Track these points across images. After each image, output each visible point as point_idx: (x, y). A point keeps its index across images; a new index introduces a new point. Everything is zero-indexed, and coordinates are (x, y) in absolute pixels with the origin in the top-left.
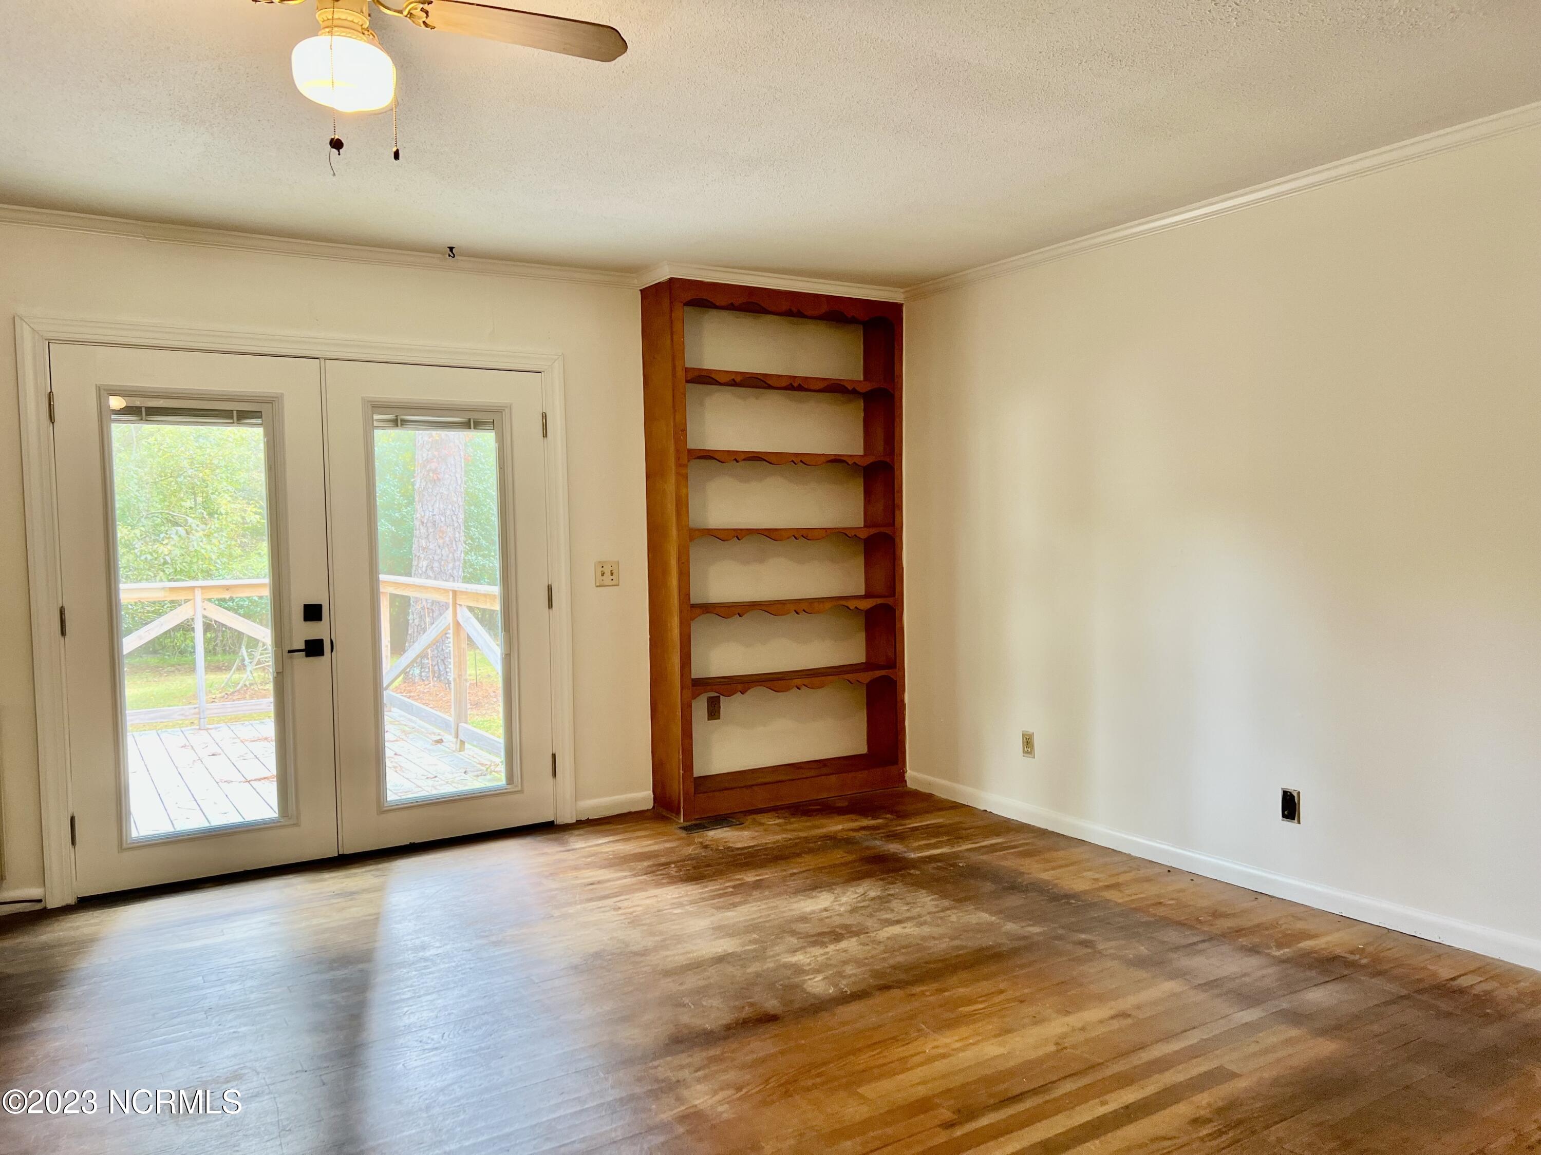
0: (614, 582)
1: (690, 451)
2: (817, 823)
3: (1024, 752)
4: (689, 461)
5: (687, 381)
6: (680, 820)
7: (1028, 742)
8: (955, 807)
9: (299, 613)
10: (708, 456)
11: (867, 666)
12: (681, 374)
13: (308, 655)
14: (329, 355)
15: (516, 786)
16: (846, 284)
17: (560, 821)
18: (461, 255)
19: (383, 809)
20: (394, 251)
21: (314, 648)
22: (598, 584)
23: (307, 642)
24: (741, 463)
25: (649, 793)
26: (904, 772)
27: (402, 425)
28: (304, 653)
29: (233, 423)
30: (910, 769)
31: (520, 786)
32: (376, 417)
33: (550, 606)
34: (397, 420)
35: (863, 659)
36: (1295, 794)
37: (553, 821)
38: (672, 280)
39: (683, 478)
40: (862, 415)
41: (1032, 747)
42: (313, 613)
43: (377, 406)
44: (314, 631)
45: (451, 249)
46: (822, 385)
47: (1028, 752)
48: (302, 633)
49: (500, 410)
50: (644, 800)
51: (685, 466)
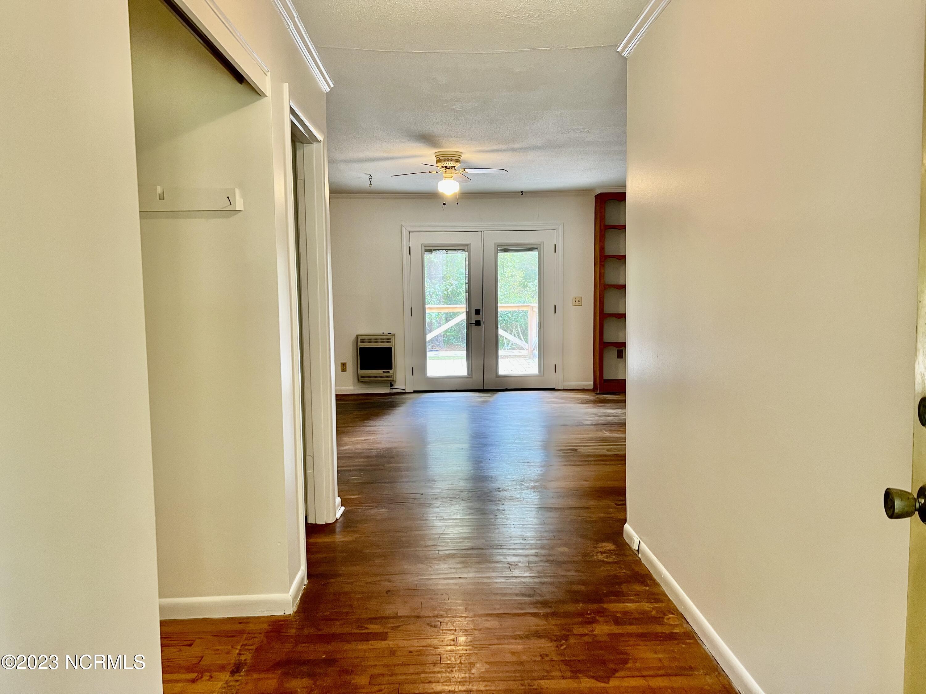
0: (580, 304)
1: (606, 256)
4: (605, 259)
5: (605, 229)
6: (598, 392)
9: (474, 312)
12: (603, 227)
13: (476, 326)
14: (484, 230)
15: (542, 375)
17: (557, 388)
18: (525, 194)
19: (498, 376)
21: (478, 323)
22: (573, 305)
23: (476, 321)
25: (592, 383)
27: (507, 251)
32: (498, 249)
33: (555, 312)
37: (554, 388)
38: (600, 194)
42: (478, 312)
43: (499, 245)
44: (478, 318)
45: (522, 192)
48: (475, 318)
49: (539, 244)
50: (590, 385)
51: (603, 261)
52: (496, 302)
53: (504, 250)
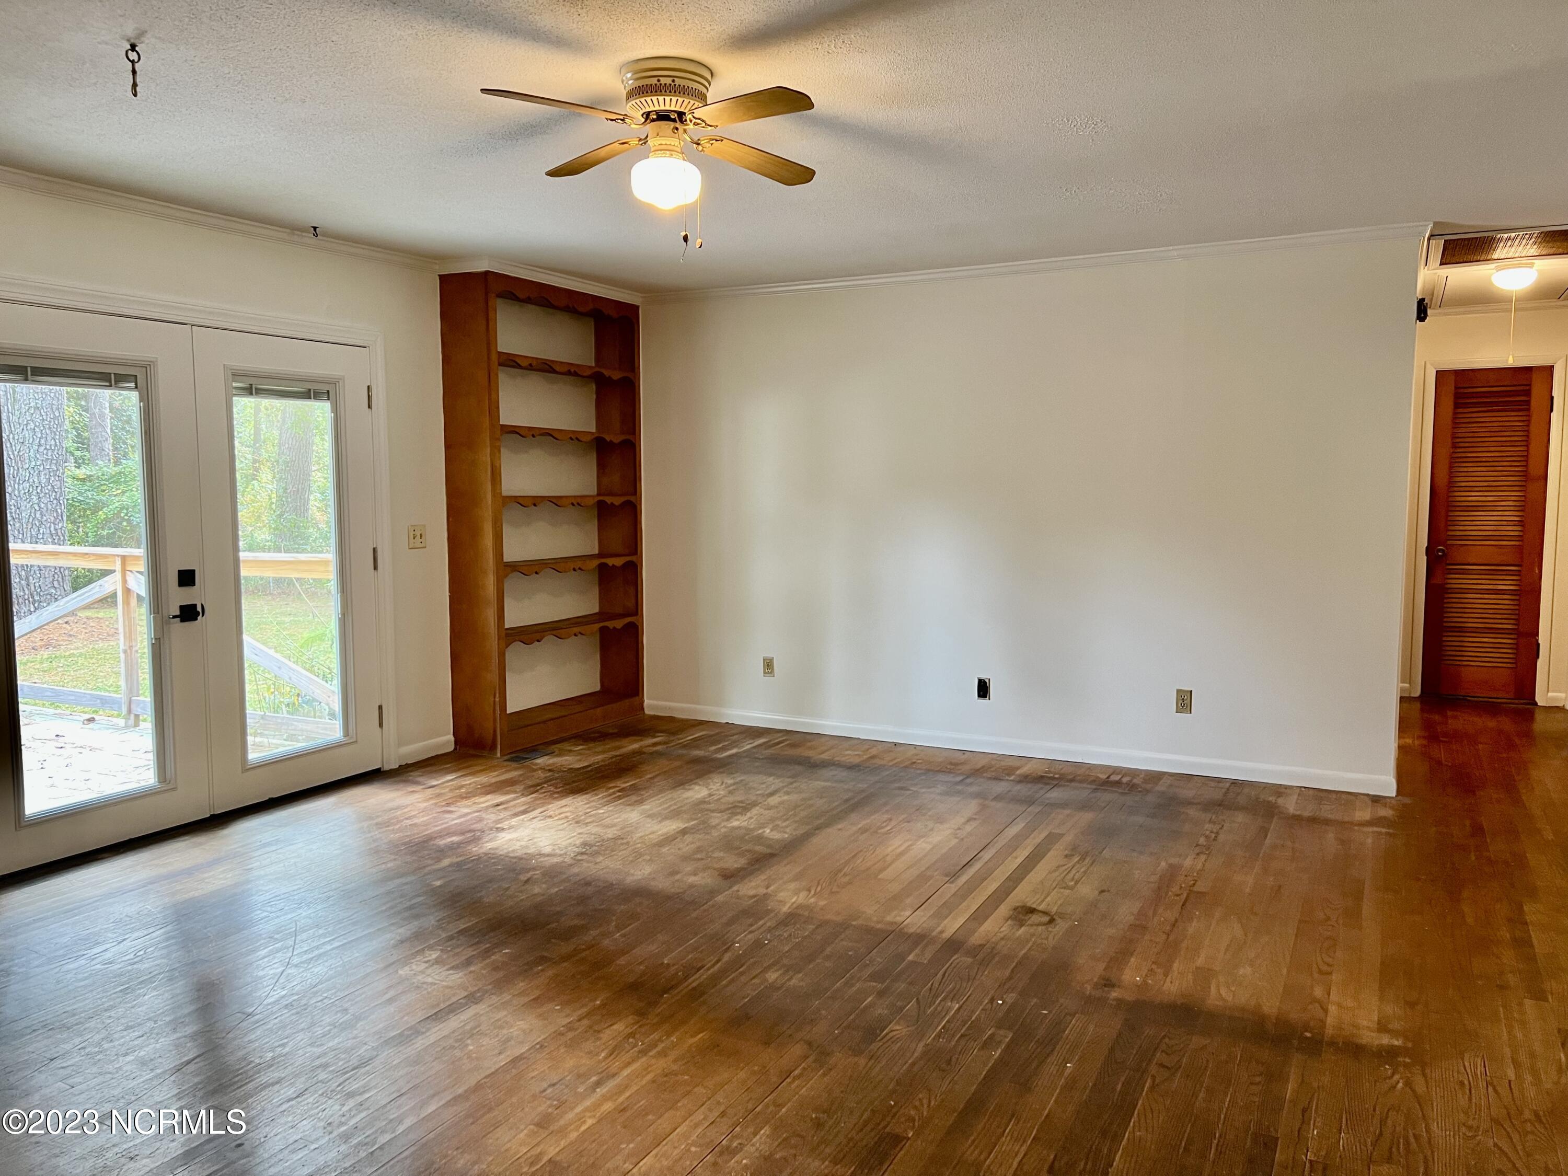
0: (422, 545)
1: (503, 427)
2: (617, 743)
3: (765, 673)
4: (501, 435)
5: (500, 365)
6: (496, 754)
7: (769, 665)
8: (702, 723)
9: (174, 579)
10: (513, 431)
11: (602, 616)
12: (494, 357)
13: (182, 621)
14: (196, 321)
15: (352, 737)
16: (607, 287)
17: (386, 767)
18: (324, 235)
19: (247, 768)
20: (253, 223)
21: (189, 613)
22: (411, 547)
23: (182, 607)
24: (538, 438)
25: (451, 737)
26: (643, 702)
27: (257, 393)
28: (178, 619)
29: (111, 386)
30: (647, 699)
31: (355, 736)
32: (235, 384)
33: (375, 568)
34: (251, 388)
35: (596, 610)
36: (987, 681)
37: (380, 768)
38: (487, 273)
39: (496, 451)
40: (595, 396)
41: (773, 669)
42: (187, 578)
43: (237, 375)
44: (186, 596)
45: (315, 228)
46: (565, 369)
47: (768, 673)
48: (179, 597)
49: (335, 382)
50: (448, 742)
51: (498, 439)
52: (236, 549)
53: (250, 391)
